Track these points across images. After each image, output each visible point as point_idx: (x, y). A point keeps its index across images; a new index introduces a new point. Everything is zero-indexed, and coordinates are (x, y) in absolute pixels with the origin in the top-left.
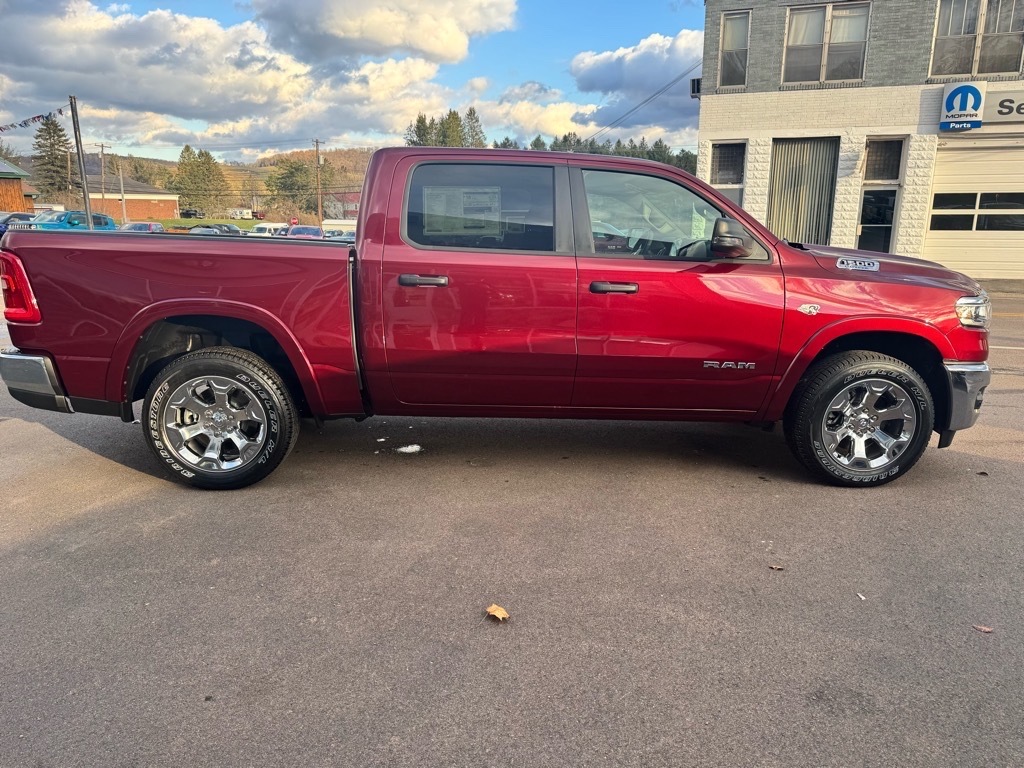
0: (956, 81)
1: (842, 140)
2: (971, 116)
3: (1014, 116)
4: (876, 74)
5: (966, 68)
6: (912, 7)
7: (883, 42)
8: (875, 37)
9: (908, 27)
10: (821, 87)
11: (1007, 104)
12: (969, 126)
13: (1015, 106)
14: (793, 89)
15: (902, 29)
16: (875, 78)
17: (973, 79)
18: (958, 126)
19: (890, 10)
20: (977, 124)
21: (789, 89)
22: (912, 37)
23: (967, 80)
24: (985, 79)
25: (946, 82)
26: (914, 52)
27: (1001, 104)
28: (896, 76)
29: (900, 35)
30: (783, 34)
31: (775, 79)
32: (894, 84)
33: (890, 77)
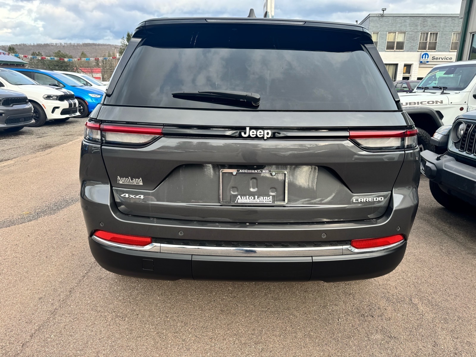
0: (423, 52)
1: (399, 64)
4: (407, 49)
5: (425, 49)
6: (415, 34)
7: (408, 42)
8: (407, 40)
9: (414, 39)
10: (395, 51)
12: (426, 62)
13: (435, 58)
14: (388, 51)
15: (412, 39)
16: (407, 50)
17: (427, 51)
18: (424, 62)
19: (410, 34)
20: (428, 62)
21: (387, 51)
22: (415, 41)
23: (425, 52)
24: (429, 52)
25: (422, 52)
26: (415, 45)
27: (433, 58)
28: (411, 50)
29: (412, 40)
30: (386, 38)
31: (384, 49)
32: (410, 52)
33: (410, 50)
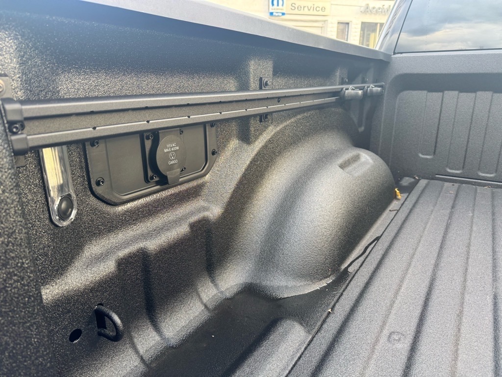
2: (281, 9)
3: (296, 11)
11: (293, 5)
13: (296, 6)
18: (277, 14)
20: (283, 14)
